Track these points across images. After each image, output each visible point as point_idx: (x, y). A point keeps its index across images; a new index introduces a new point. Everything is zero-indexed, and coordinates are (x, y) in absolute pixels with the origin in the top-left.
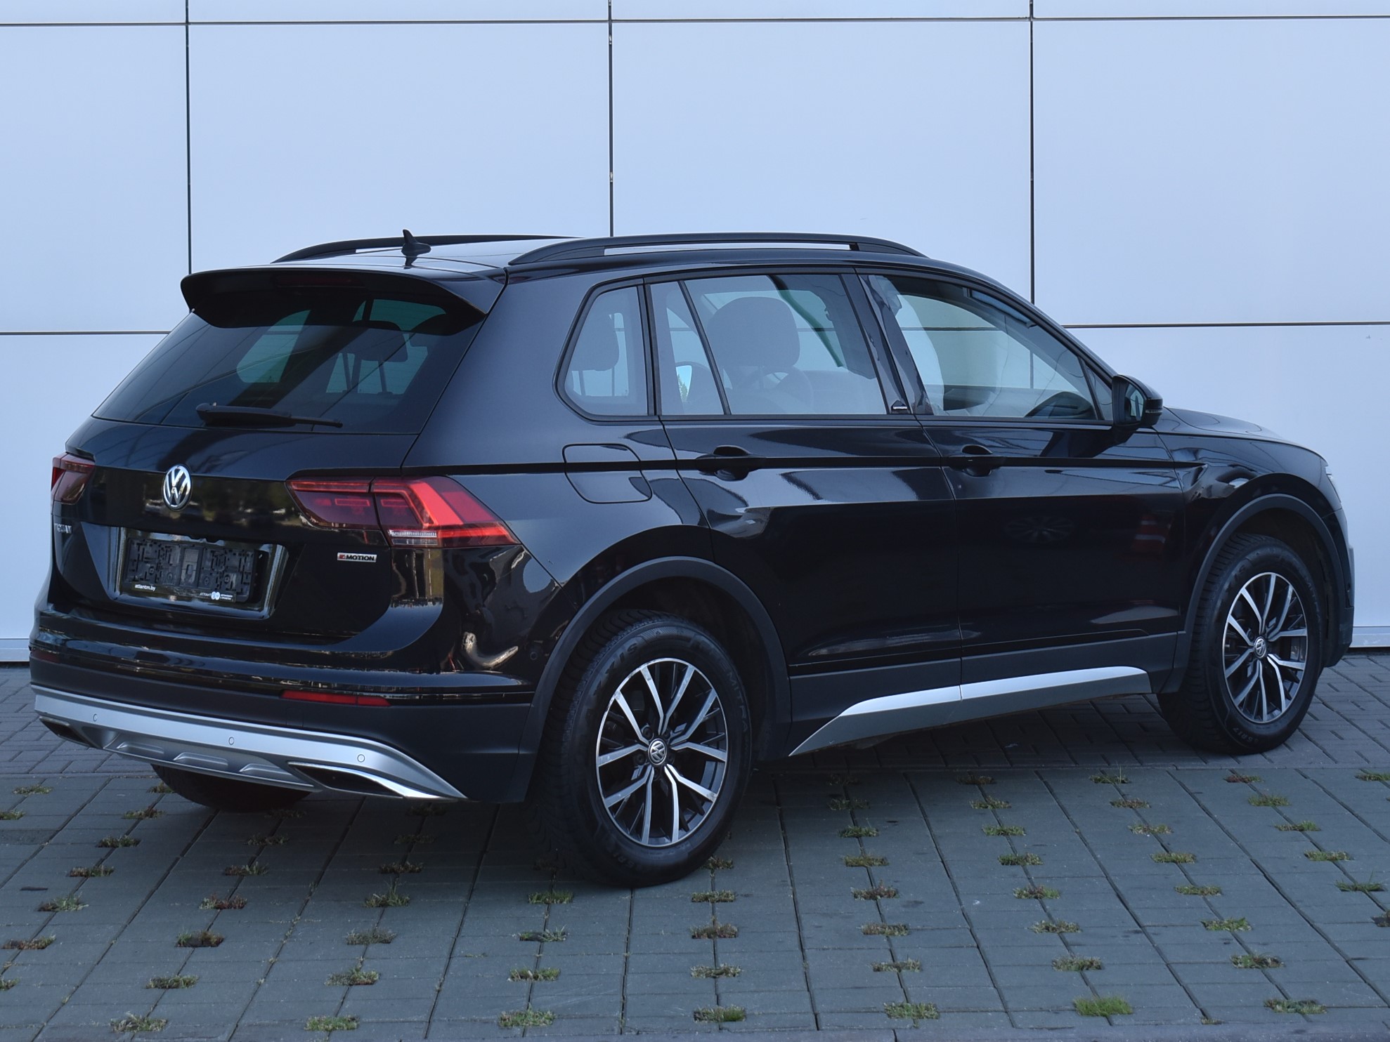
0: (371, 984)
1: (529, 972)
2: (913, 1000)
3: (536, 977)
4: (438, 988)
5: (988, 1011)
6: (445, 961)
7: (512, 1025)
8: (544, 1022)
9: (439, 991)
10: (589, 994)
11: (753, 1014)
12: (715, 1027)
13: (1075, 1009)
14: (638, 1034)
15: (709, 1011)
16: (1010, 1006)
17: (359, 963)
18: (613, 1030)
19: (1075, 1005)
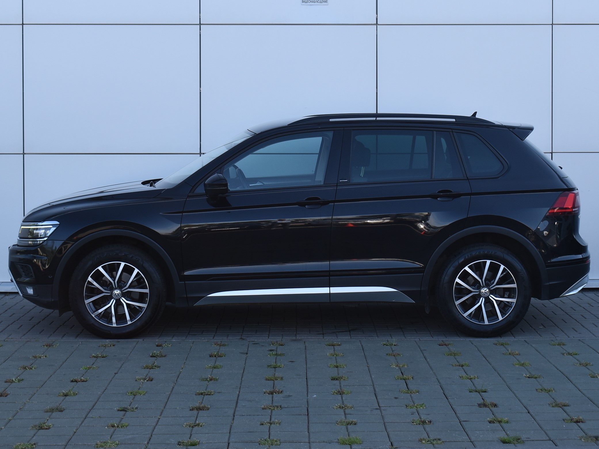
0: (48, 429)
1: (115, 424)
2: (271, 437)
3: (118, 427)
4: (75, 431)
5: (301, 442)
6: (82, 419)
7: (100, 447)
8: (114, 446)
9: (75, 432)
10: (137, 434)
11: (202, 443)
13: (338, 441)
15: (185, 441)
16: (311, 440)
17: (46, 420)
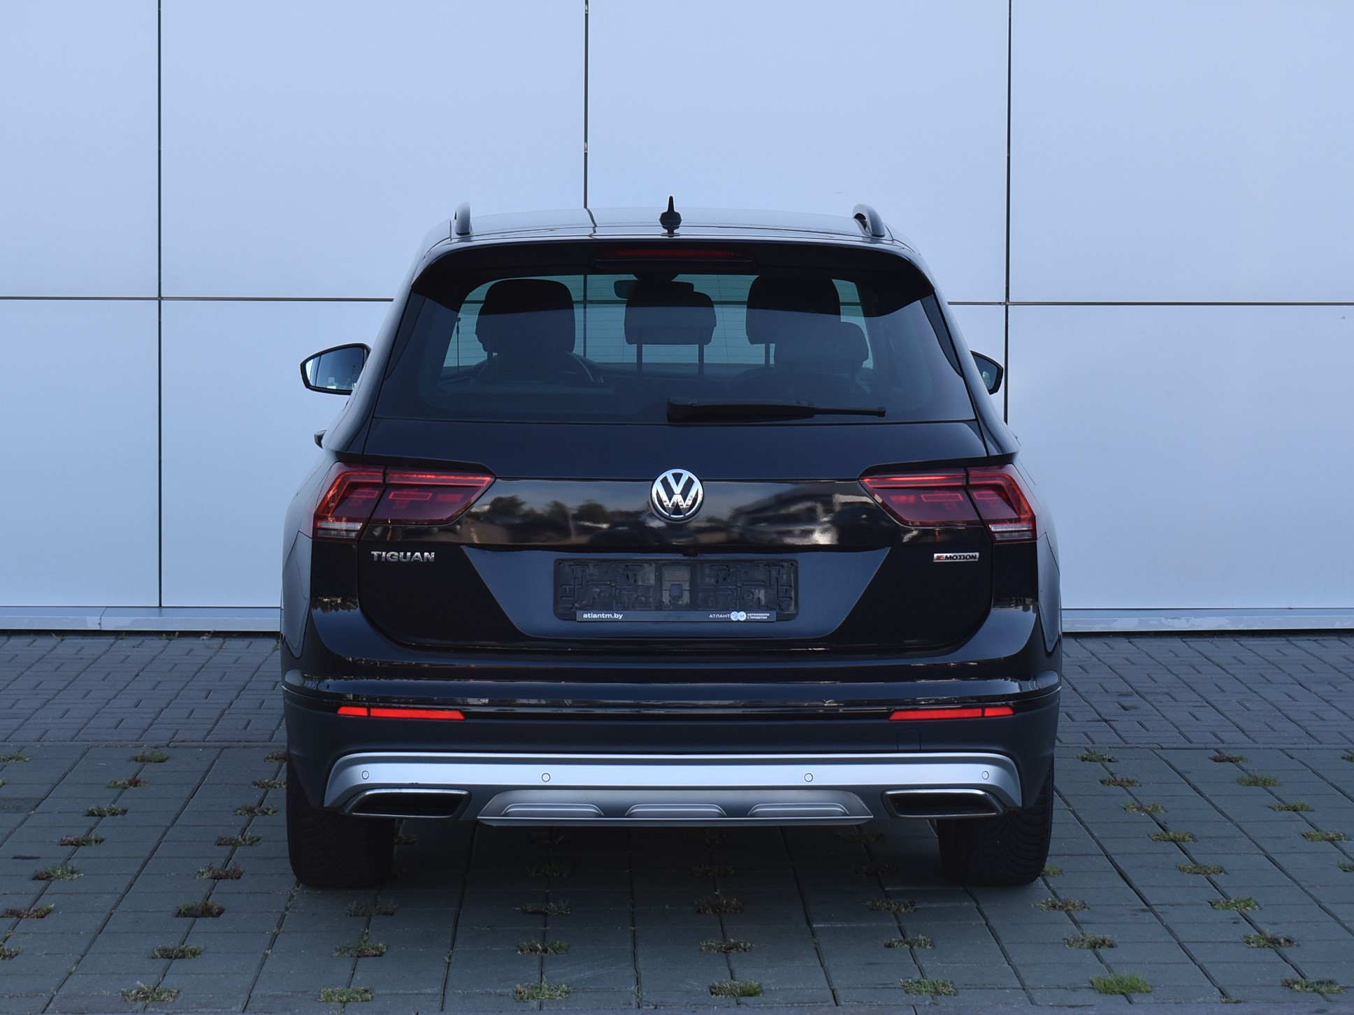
0: (379, 957)
2: (928, 977)
5: (1006, 989)
7: (528, 998)
8: (560, 995)
11: (770, 990)
12: (733, 1002)
13: (1092, 986)
14: (656, 1008)
15: (725, 986)
16: (1027, 983)
18: (630, 1004)
19: (1092, 982)
